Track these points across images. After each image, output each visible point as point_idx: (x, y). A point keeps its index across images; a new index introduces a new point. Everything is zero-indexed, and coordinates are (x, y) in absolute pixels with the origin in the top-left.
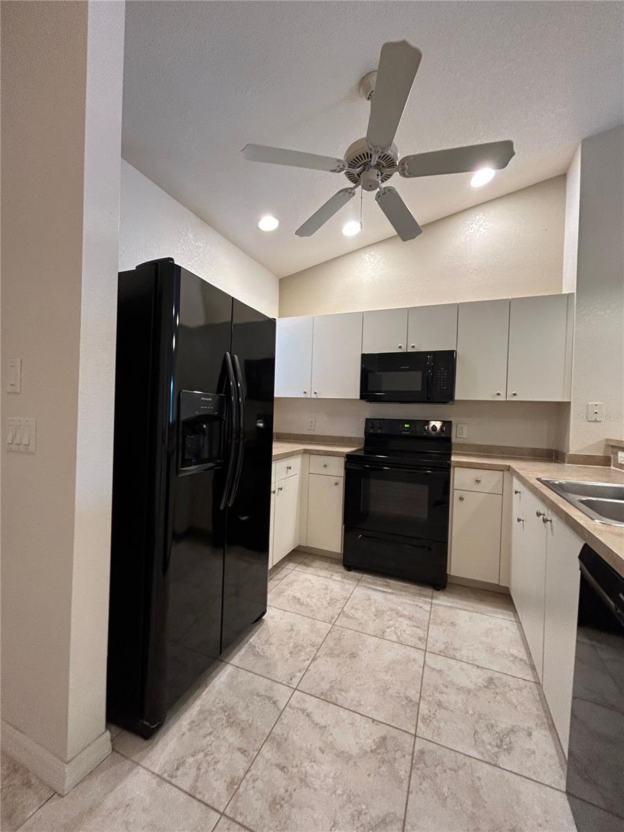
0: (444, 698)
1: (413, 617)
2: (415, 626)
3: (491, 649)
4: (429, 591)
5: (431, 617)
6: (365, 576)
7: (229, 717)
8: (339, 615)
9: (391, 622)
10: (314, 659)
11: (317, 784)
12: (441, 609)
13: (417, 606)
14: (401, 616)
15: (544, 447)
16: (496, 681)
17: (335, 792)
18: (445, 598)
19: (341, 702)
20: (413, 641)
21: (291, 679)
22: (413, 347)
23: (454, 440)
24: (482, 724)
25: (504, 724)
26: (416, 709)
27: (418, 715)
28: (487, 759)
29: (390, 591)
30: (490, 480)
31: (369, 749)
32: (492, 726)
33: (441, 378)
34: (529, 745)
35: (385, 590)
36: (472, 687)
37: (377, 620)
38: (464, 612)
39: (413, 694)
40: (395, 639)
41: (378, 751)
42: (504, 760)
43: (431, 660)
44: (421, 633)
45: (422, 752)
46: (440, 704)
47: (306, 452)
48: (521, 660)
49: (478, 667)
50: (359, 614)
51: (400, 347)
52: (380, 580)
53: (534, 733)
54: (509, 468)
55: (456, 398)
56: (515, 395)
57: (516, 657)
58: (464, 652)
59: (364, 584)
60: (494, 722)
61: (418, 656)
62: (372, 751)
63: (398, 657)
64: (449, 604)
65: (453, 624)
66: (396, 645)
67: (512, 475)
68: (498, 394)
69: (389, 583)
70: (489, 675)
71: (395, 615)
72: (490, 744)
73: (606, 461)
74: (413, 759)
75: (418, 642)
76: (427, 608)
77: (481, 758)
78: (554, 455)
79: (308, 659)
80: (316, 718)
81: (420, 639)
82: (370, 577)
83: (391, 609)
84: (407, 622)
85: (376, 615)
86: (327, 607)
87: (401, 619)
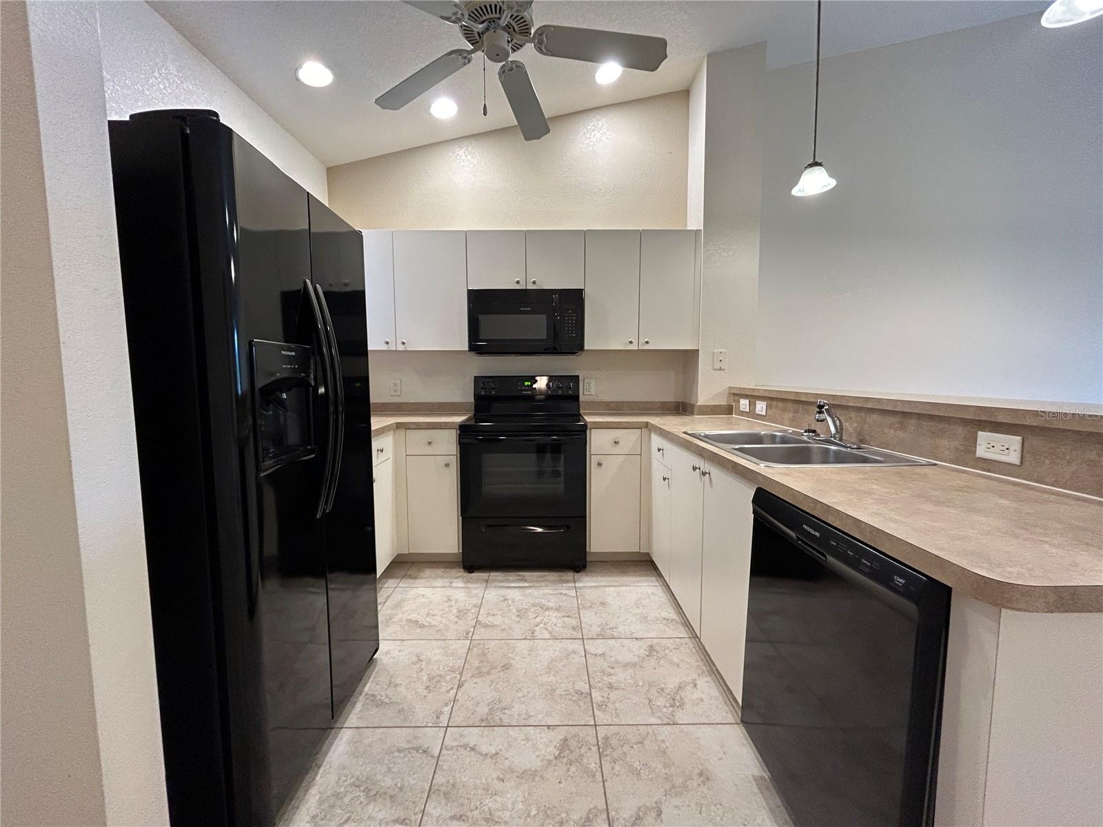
0: (613, 680)
1: (560, 606)
2: (564, 616)
3: (645, 619)
4: (569, 575)
5: (580, 602)
6: (492, 574)
7: (367, 790)
8: (474, 627)
9: (538, 619)
10: (460, 686)
11: (506, 815)
12: (587, 591)
13: (561, 594)
14: (547, 609)
15: (673, 400)
16: (657, 648)
17: (529, 816)
18: (587, 579)
19: (507, 721)
20: (569, 633)
21: (438, 718)
22: (534, 283)
23: (582, 398)
24: (654, 691)
25: (671, 685)
26: (588, 699)
27: (592, 705)
28: (666, 721)
29: (526, 584)
30: (629, 439)
31: (552, 757)
32: (662, 689)
33: (568, 323)
34: (697, 694)
35: (521, 585)
36: (636, 660)
37: (522, 621)
38: (611, 589)
39: (582, 686)
40: (547, 636)
41: (562, 755)
42: (681, 716)
43: (592, 647)
44: (574, 622)
45: (606, 738)
46: (611, 687)
47: (399, 426)
48: (673, 620)
49: (637, 639)
50: (498, 620)
51: (518, 282)
52: (512, 576)
53: (699, 683)
54: (647, 425)
55: (585, 348)
56: (647, 342)
57: (668, 619)
58: (621, 629)
59: (494, 584)
60: (663, 685)
61: (577, 646)
62: (556, 758)
63: (556, 654)
64: (594, 584)
65: (603, 604)
66: (550, 642)
67: (650, 431)
68: (631, 342)
69: (524, 576)
70: (650, 643)
71: (540, 610)
72: (665, 707)
73: (729, 410)
74: (599, 749)
75: (572, 632)
76: (573, 593)
77: (659, 722)
78: (682, 408)
79: (452, 689)
80: (484, 749)
81: (574, 628)
82: (498, 574)
83: (534, 605)
84: (555, 614)
85: (518, 616)
86: (456, 622)
87: (547, 612)
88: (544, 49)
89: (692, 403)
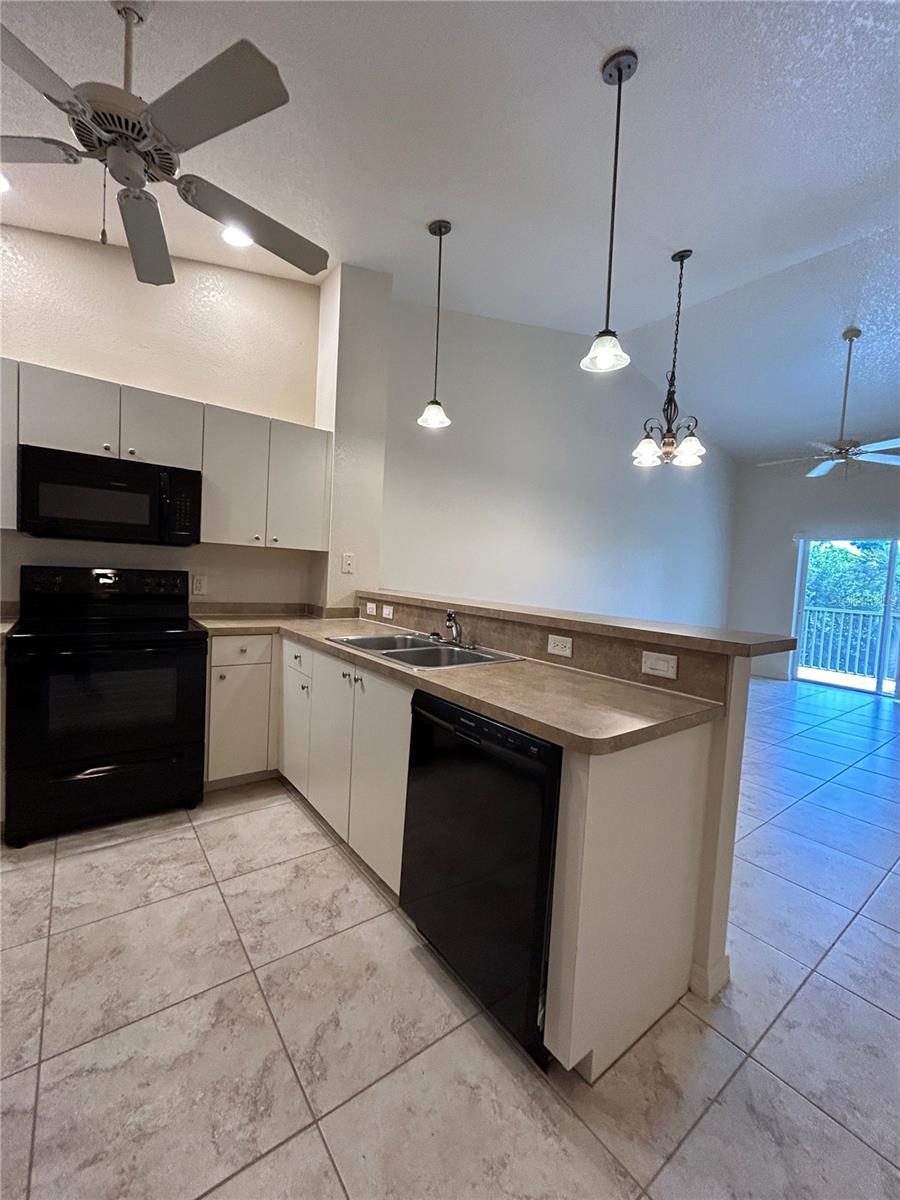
0: (263, 914)
1: (178, 854)
2: (187, 864)
3: (283, 840)
4: (182, 815)
5: (202, 843)
6: (60, 840)
8: (50, 918)
9: (150, 878)
10: (46, 1003)
11: (164, 1120)
12: (209, 828)
13: (176, 839)
14: (160, 863)
15: (297, 601)
16: (301, 866)
17: (194, 1103)
18: (206, 813)
19: (135, 1015)
20: (197, 881)
21: (20, 1059)
22: (132, 453)
23: (191, 599)
24: (308, 910)
25: (325, 897)
26: (239, 946)
27: (244, 950)
28: (326, 934)
29: (121, 840)
30: (257, 647)
31: (208, 1028)
32: (317, 905)
33: (180, 509)
34: (352, 897)
35: (113, 843)
36: (283, 885)
37: (127, 887)
38: (239, 817)
39: (228, 934)
41: (220, 1019)
42: (340, 925)
43: (229, 889)
44: (201, 868)
45: (269, 978)
46: (262, 923)
48: (314, 834)
49: (279, 864)
50: (88, 897)
51: (107, 448)
52: (96, 835)
53: (350, 887)
54: (278, 630)
55: (202, 540)
56: (276, 540)
58: (260, 858)
59: (69, 852)
60: (317, 902)
61: (212, 893)
62: (213, 1026)
63: (186, 909)
64: (217, 818)
65: (233, 837)
66: (175, 900)
67: (281, 636)
68: (257, 538)
69: (112, 831)
70: (293, 865)
71: (150, 866)
72: (323, 921)
73: (355, 613)
74: (262, 992)
75: (202, 879)
76: (191, 835)
77: (320, 938)
78: (309, 610)
79: (34, 1011)
80: (110, 1062)
81: (202, 875)
82: (72, 837)
83: (139, 863)
84: (173, 866)
85: (119, 883)
86: (15, 921)
87: (162, 866)
88: (190, 199)
89: (320, 605)
